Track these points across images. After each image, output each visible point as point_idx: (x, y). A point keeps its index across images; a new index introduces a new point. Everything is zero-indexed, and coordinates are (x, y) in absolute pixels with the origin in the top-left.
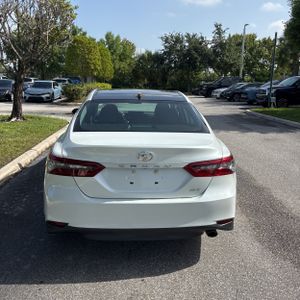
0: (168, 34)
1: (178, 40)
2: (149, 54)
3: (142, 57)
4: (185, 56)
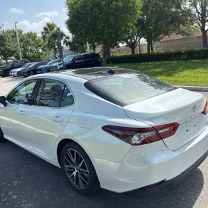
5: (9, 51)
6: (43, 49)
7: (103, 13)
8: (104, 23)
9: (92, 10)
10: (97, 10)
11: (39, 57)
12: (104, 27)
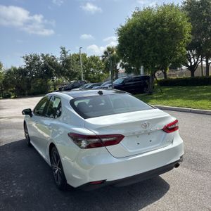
0: (28, 55)
1: (36, 58)
2: (15, 69)
3: (9, 72)
4: (43, 69)
5: (72, 72)
6: (103, 71)
7: (149, 38)
8: (150, 47)
9: (138, 35)
10: (142, 36)
11: (99, 78)
12: (150, 51)
